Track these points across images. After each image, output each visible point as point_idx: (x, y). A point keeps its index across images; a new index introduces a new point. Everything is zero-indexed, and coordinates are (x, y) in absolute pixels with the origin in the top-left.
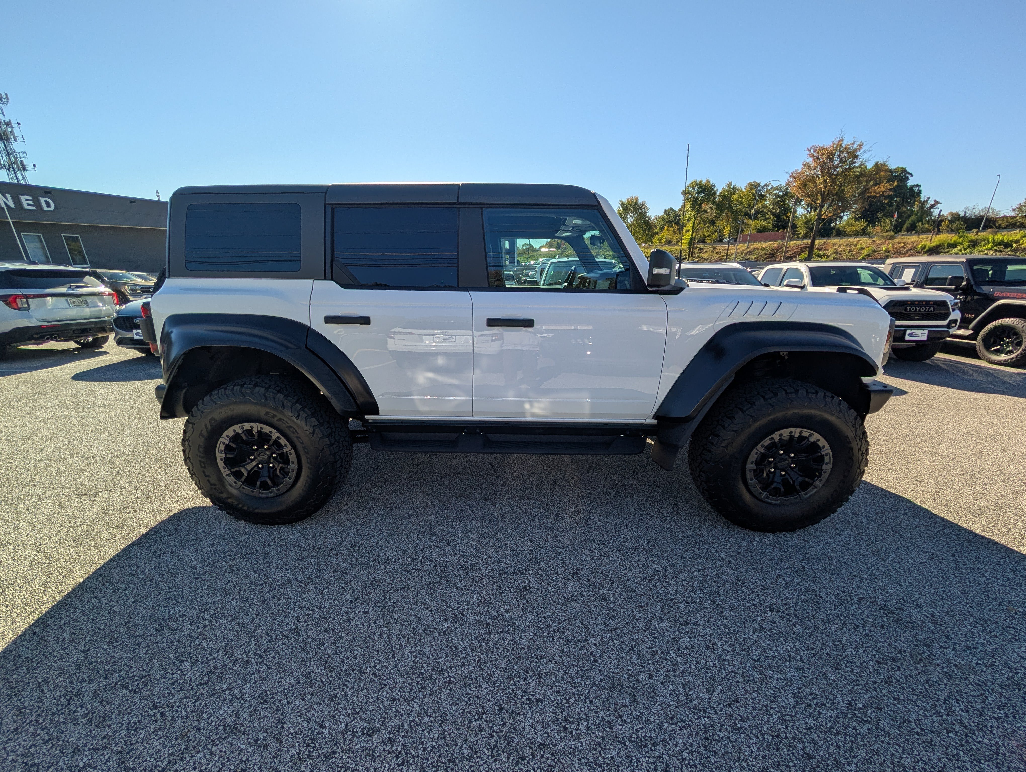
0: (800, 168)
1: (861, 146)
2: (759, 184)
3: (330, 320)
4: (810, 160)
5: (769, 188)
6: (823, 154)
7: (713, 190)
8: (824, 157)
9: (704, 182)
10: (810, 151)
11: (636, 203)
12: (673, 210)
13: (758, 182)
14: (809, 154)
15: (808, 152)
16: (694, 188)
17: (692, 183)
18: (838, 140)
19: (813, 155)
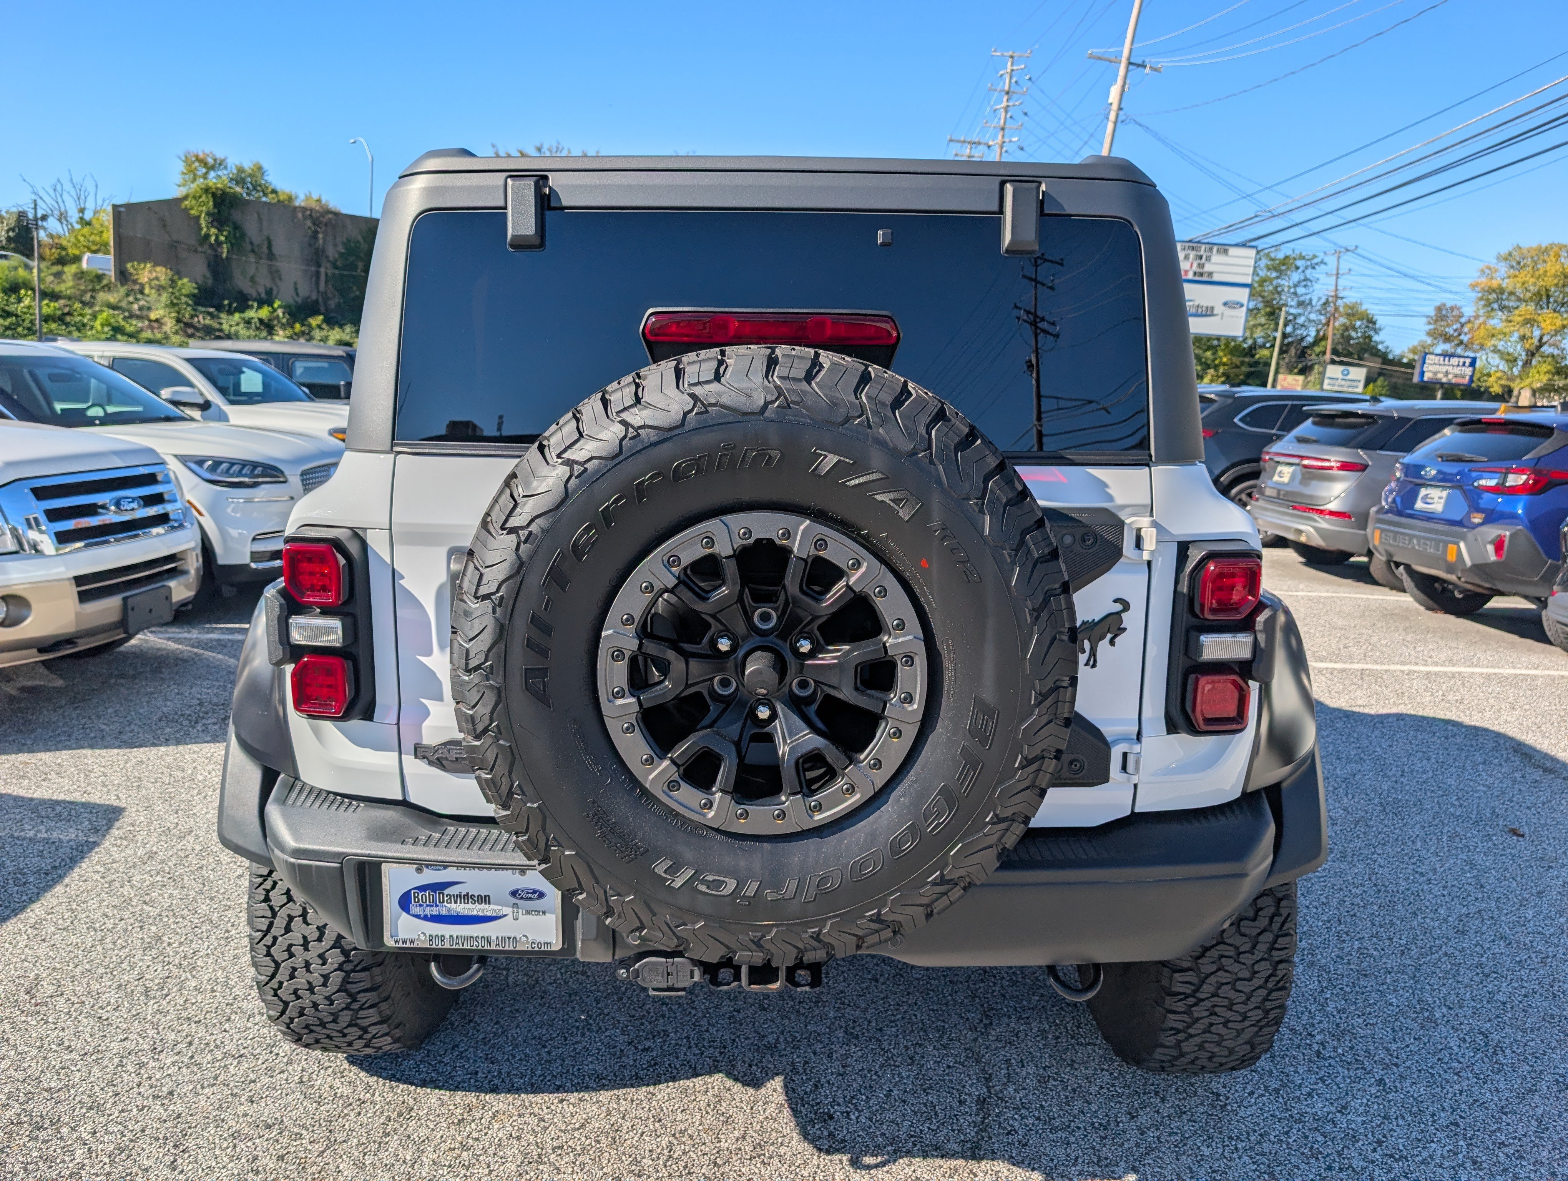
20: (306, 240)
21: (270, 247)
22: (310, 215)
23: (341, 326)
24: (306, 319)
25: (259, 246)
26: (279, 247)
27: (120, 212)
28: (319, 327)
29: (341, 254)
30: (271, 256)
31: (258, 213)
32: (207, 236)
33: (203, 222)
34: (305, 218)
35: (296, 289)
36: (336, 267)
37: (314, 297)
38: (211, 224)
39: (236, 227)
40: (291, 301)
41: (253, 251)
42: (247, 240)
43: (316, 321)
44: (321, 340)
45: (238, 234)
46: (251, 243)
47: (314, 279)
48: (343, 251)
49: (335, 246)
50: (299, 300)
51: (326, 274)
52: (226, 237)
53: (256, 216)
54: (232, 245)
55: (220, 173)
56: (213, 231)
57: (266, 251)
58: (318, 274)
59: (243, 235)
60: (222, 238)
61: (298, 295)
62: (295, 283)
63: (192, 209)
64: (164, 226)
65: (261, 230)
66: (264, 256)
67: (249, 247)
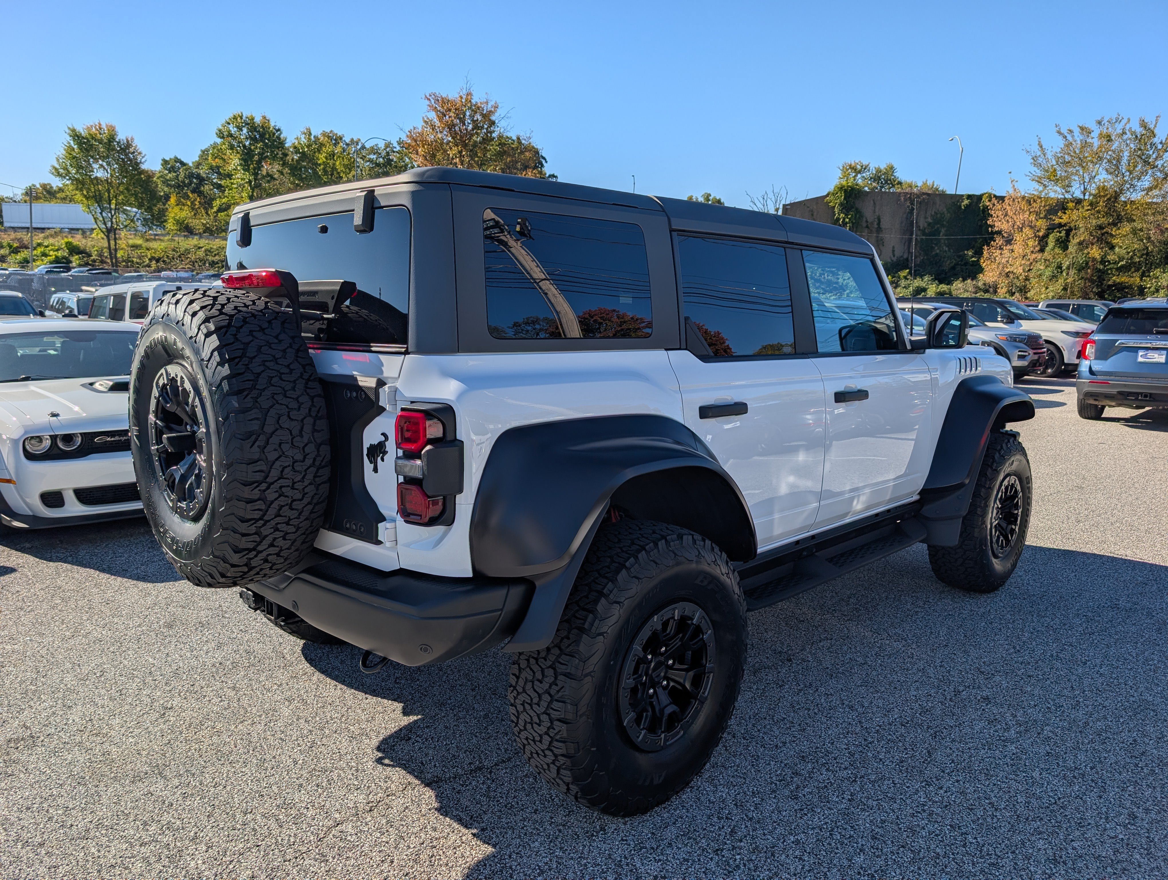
0: (420, 125)
1: (496, 107)
2: (341, 139)
3: (706, 412)
4: (432, 116)
5: (359, 147)
6: (450, 110)
7: (279, 138)
8: (452, 114)
9: (258, 120)
10: (429, 99)
11: (112, 138)
12: (183, 164)
13: (339, 134)
14: (429, 105)
15: (428, 102)
16: (240, 129)
17: (235, 118)
18: (465, 92)
19: (436, 108)
20: (905, 216)
21: (879, 223)
22: (910, 198)
23: (922, 276)
24: (897, 272)
25: (872, 223)
26: (885, 223)
27: (787, 209)
28: (905, 278)
29: (929, 224)
30: (879, 229)
31: (874, 200)
32: (838, 219)
33: (836, 210)
34: (905, 200)
35: (893, 251)
36: (924, 234)
37: (905, 256)
38: (841, 211)
39: (858, 211)
40: (889, 260)
41: (867, 227)
42: (864, 220)
43: (904, 273)
44: (905, 287)
45: (858, 216)
46: (867, 222)
47: (907, 244)
48: (931, 221)
49: (926, 218)
50: (895, 259)
51: (916, 239)
52: (850, 219)
53: (872, 202)
54: (853, 224)
55: (864, 175)
56: (842, 215)
57: (876, 226)
58: (910, 240)
59: (861, 216)
60: (847, 220)
61: (894, 256)
62: (893, 247)
63: (831, 202)
64: (812, 215)
65: (874, 212)
66: (874, 230)
67: (864, 225)
